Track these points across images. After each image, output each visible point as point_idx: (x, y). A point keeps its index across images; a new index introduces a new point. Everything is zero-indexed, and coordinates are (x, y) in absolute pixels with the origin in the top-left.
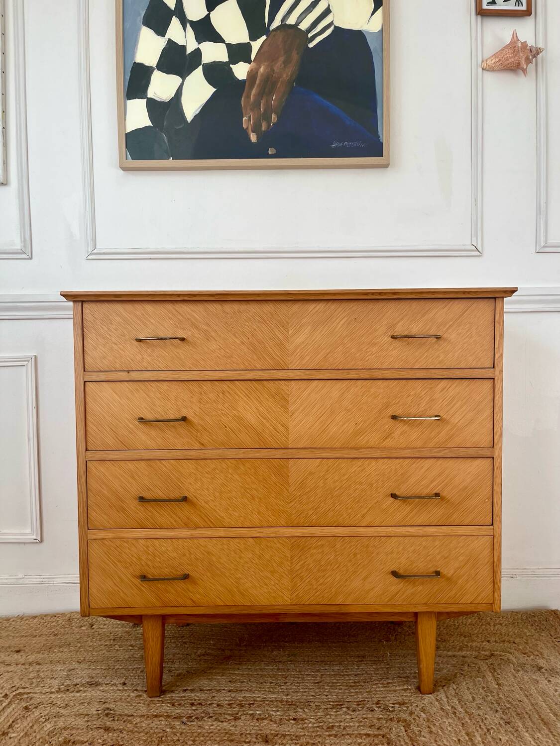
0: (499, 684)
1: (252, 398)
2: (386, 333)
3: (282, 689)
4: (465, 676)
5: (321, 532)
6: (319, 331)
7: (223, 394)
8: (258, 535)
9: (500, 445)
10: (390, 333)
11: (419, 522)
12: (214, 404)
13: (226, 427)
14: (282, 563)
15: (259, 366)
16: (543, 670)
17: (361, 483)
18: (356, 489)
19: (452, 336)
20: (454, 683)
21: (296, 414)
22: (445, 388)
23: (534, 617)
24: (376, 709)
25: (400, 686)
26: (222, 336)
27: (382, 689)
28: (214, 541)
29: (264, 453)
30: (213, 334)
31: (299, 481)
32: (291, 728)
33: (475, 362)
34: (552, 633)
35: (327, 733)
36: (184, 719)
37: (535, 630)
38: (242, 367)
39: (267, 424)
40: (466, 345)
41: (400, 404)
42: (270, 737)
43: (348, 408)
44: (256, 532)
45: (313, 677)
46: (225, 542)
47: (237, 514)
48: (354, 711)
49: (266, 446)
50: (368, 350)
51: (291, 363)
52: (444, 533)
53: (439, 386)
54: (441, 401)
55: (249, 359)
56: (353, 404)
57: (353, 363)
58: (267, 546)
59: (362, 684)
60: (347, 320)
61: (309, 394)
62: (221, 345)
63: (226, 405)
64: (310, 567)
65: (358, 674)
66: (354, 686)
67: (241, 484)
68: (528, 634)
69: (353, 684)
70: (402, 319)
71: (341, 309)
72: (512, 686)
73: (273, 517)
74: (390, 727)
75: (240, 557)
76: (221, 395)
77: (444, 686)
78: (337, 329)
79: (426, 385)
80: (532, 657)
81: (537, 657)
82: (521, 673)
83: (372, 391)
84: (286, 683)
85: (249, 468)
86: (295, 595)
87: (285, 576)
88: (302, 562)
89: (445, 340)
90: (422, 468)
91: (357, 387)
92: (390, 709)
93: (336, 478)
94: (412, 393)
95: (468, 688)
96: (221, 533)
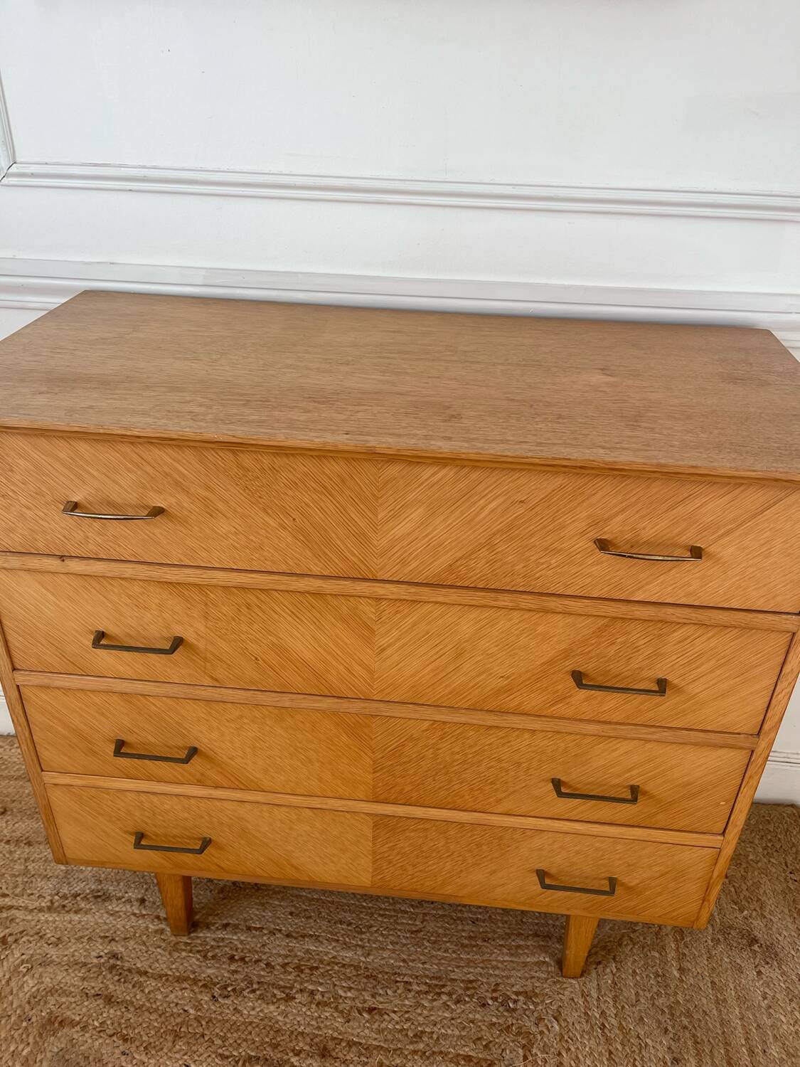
0: (681, 970)
1: (302, 618)
2: (583, 533)
3: (361, 940)
4: (634, 945)
5: (424, 813)
6: (442, 518)
7: (248, 608)
8: (319, 806)
9: (772, 735)
10: (594, 534)
11: (595, 818)
12: (233, 623)
13: (256, 659)
14: (358, 841)
15: (316, 570)
16: (756, 947)
17: (500, 760)
18: (492, 767)
19: (725, 549)
20: (614, 959)
21: (388, 652)
22: (689, 637)
23: (769, 823)
24: (490, 1002)
25: (533, 954)
26: (239, 510)
27: (507, 958)
28: (248, 806)
29: (326, 704)
30: (220, 505)
31: (390, 746)
32: (362, 1030)
33: (762, 600)
34: (789, 859)
35: (411, 1047)
36: (217, 992)
37: (765, 848)
38: (283, 568)
39: (334, 662)
40: (751, 570)
41: (593, 654)
42: (331, 1045)
43: (490, 652)
44: (316, 803)
45: (411, 919)
46: (265, 809)
47: (282, 777)
48: (458, 1002)
49: (331, 693)
50: (542, 561)
51: (381, 569)
52: (633, 836)
53: (676, 634)
54: (675, 657)
55: (297, 555)
56: (499, 647)
57: (508, 579)
58: (334, 820)
59: (479, 942)
60: (505, 501)
61: (415, 624)
62: (237, 526)
63: (255, 626)
64: (403, 851)
65: (477, 919)
66: (466, 946)
67: (288, 742)
68: (751, 857)
69: (466, 942)
70: (623, 511)
71: (494, 479)
72: (700, 977)
73: (344, 788)
74: (503, 1047)
75: (291, 829)
76: (244, 610)
77: (599, 963)
78: (481, 516)
79: (651, 629)
80: (746, 912)
81: (754, 914)
82: (720, 948)
83: (540, 629)
84: (371, 927)
85: (302, 722)
86: (379, 877)
87: (363, 856)
88: (391, 844)
89: (710, 556)
90: (616, 750)
91: (510, 620)
92: (511, 1005)
93: (457, 749)
94: (618, 640)
95: (634, 972)
96: (259, 797)
